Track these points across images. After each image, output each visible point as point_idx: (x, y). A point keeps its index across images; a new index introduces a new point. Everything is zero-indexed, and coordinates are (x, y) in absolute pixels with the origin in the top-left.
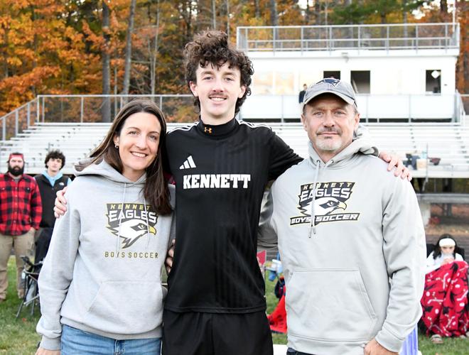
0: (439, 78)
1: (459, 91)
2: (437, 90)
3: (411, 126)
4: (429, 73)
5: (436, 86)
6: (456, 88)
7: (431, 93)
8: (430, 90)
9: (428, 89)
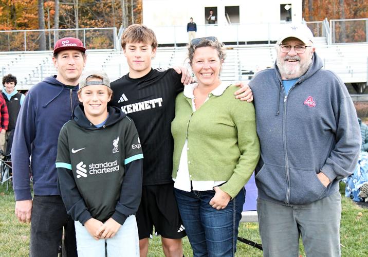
0: (290, 10)
1: (305, 20)
2: (289, 19)
3: (270, 46)
4: (282, 6)
5: (288, 16)
6: (303, 17)
7: (284, 21)
8: (284, 20)
9: (281, 19)
